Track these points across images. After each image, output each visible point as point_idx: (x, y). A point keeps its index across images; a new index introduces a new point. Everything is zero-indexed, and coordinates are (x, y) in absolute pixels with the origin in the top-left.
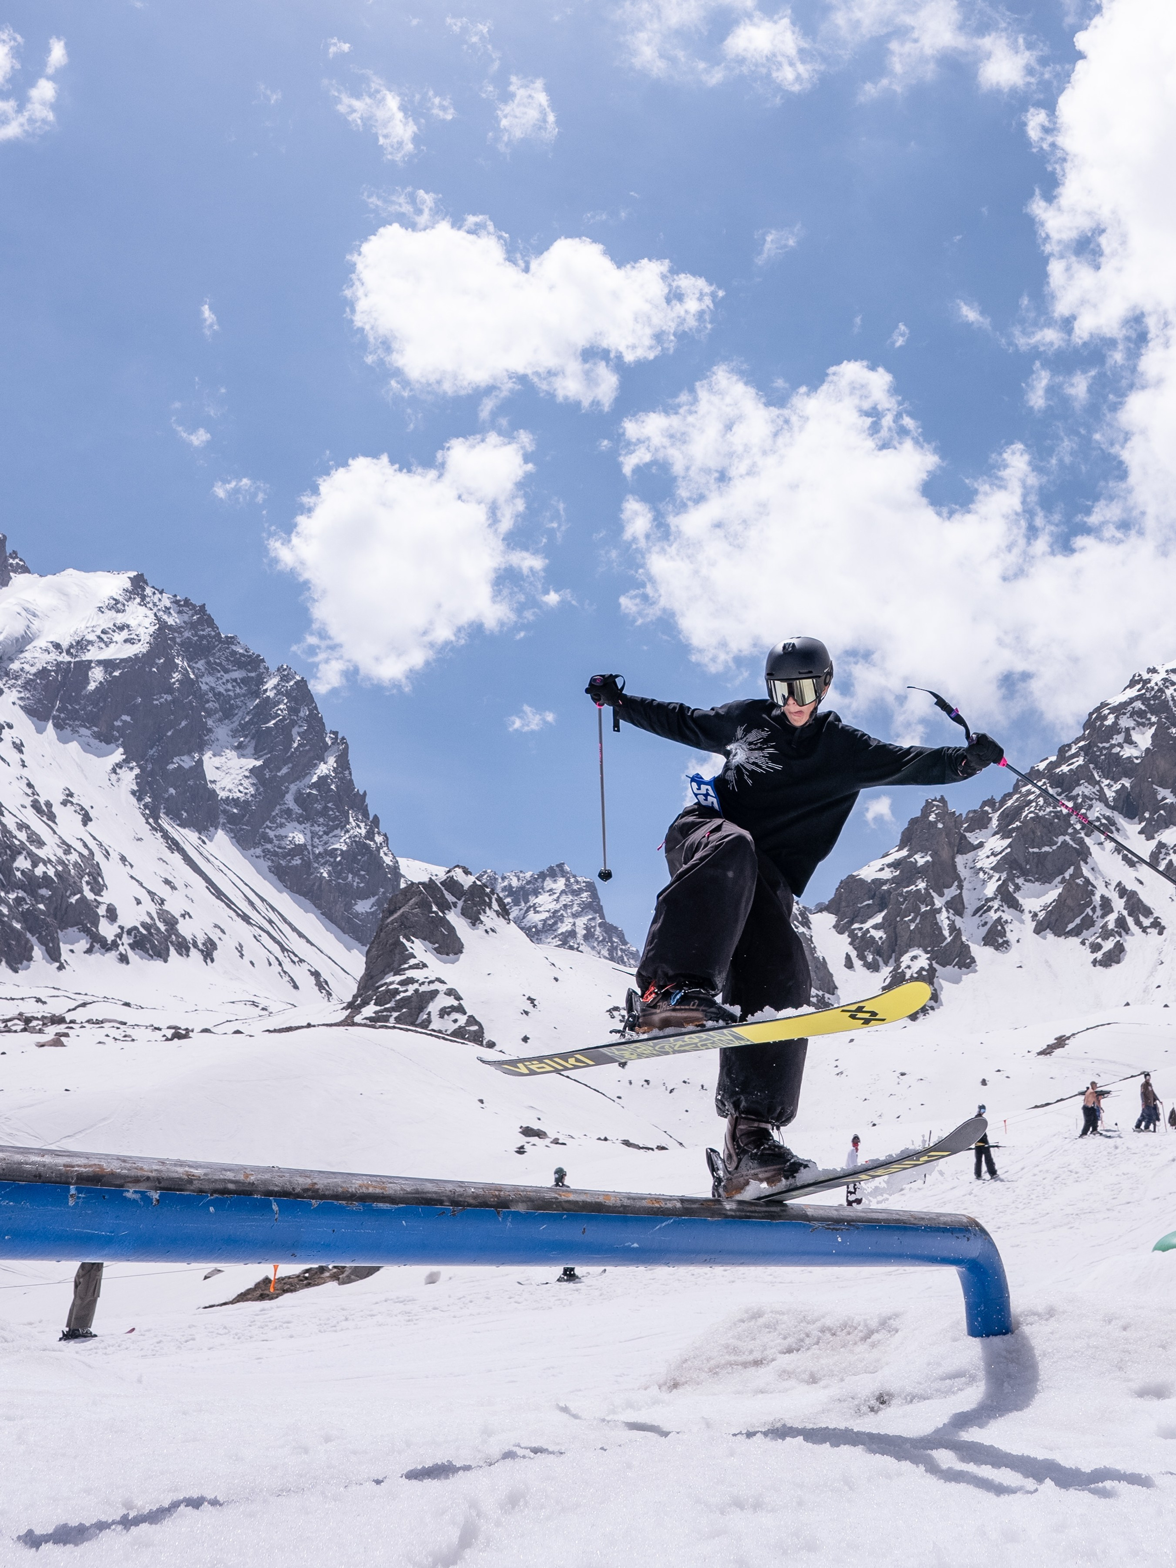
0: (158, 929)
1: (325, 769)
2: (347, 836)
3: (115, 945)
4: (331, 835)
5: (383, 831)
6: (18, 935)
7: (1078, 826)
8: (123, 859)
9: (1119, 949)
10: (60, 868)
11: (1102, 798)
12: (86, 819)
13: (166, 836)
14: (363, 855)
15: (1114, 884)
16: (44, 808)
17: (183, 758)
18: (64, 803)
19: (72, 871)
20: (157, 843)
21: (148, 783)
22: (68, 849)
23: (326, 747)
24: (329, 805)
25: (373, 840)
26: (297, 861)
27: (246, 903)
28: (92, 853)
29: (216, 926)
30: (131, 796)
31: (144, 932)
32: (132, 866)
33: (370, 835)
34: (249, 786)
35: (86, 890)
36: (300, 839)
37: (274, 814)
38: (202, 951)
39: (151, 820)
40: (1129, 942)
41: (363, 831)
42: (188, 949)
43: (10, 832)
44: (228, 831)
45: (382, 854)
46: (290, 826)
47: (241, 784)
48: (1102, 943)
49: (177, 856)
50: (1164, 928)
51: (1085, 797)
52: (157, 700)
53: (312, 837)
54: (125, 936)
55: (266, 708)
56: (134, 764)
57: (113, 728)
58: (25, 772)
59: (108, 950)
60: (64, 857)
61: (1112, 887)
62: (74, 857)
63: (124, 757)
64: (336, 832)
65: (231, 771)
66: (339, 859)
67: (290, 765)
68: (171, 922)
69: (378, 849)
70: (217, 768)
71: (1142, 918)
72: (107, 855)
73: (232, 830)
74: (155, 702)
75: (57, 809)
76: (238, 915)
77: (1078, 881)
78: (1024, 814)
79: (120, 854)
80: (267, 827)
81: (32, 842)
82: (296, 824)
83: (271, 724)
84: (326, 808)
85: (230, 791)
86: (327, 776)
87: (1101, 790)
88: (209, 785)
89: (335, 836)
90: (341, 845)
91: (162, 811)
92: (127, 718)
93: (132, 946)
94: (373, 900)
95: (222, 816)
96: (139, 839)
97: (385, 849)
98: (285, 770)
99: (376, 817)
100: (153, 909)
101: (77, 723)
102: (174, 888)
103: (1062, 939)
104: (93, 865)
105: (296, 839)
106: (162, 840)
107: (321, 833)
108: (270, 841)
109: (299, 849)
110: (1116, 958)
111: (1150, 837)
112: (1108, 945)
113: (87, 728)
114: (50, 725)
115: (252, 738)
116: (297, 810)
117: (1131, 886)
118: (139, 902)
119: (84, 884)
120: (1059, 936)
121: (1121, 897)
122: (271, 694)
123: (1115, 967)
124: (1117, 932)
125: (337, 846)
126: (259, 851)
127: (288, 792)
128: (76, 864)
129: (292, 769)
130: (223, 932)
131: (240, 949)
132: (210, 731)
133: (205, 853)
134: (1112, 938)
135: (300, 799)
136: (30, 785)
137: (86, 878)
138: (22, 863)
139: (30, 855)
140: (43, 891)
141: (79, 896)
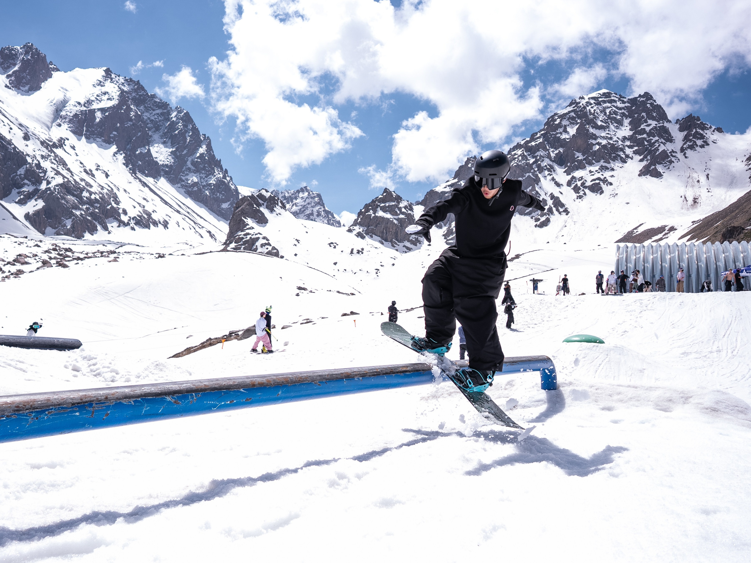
0: (144, 217)
1: (202, 150)
2: (215, 178)
3: (128, 224)
4: (208, 178)
5: (229, 175)
6: (90, 222)
7: (536, 169)
8: (125, 191)
9: (548, 221)
10: (101, 195)
11: (549, 157)
12: (107, 176)
13: (140, 181)
14: (223, 185)
15: (549, 194)
16: (89, 172)
17: (142, 148)
18: (97, 170)
19: (106, 197)
20: (137, 184)
21: (129, 160)
22: (102, 188)
23: (201, 141)
24: (206, 165)
25: (226, 179)
26: (195, 189)
27: (178, 206)
28: (112, 189)
29: (167, 215)
30: (123, 165)
31: (139, 218)
32: (129, 193)
33: (224, 177)
34: (171, 159)
35: (113, 203)
36: (195, 180)
37: (183, 170)
38: (163, 225)
39: (133, 175)
40: (552, 218)
41: (221, 176)
42: (157, 224)
43: (78, 182)
44: (165, 178)
45: (230, 185)
46: (191, 174)
47: (168, 158)
48: (540, 218)
49: (146, 189)
50: (569, 212)
51: (541, 156)
52: (126, 124)
53: (201, 179)
54: (131, 220)
55: (173, 125)
56: (122, 152)
57: (110, 137)
58: (78, 158)
59: (126, 226)
60: (101, 191)
61: (548, 195)
62: (105, 191)
63: (117, 149)
64: (210, 176)
65: (163, 153)
66: (212, 187)
67: (187, 149)
68: (149, 215)
69: (229, 183)
70: (157, 152)
71: (560, 208)
72: (118, 189)
73: (167, 177)
74: (126, 125)
75: (94, 172)
76: (175, 211)
77: (533, 192)
78: (512, 164)
79: (123, 189)
80: (181, 175)
81: (87, 186)
82: (193, 174)
83: (177, 132)
84: (204, 166)
85: (164, 161)
86: (203, 154)
87: (549, 153)
88: (155, 159)
89: (210, 178)
90: (212, 181)
91: (137, 171)
92: (114, 133)
93: (136, 224)
94: (229, 203)
95: (162, 172)
96: (130, 183)
97: (231, 182)
98: (185, 152)
99: (226, 169)
100: (141, 210)
101: (95, 136)
102: (147, 201)
103: (522, 217)
104: (113, 194)
105: (194, 180)
106: (139, 182)
107: (204, 177)
108: (183, 181)
109: (195, 184)
110: (545, 224)
111: (568, 174)
112: (543, 219)
113: (100, 138)
114: (83, 137)
115: (169, 139)
116: (193, 168)
117: (556, 194)
118: (135, 207)
119: (112, 201)
120: (522, 215)
121: (551, 199)
122: (174, 119)
123: (545, 228)
124: (548, 214)
125: (211, 182)
126: (179, 185)
127: (188, 161)
128: (107, 194)
129: (188, 151)
130: (170, 217)
131: (178, 223)
132: (151, 136)
133: (158, 187)
134: (545, 216)
135: (193, 163)
136: (81, 163)
137: (112, 199)
138: (85, 194)
139: (88, 191)
140: (96, 205)
141: (110, 206)
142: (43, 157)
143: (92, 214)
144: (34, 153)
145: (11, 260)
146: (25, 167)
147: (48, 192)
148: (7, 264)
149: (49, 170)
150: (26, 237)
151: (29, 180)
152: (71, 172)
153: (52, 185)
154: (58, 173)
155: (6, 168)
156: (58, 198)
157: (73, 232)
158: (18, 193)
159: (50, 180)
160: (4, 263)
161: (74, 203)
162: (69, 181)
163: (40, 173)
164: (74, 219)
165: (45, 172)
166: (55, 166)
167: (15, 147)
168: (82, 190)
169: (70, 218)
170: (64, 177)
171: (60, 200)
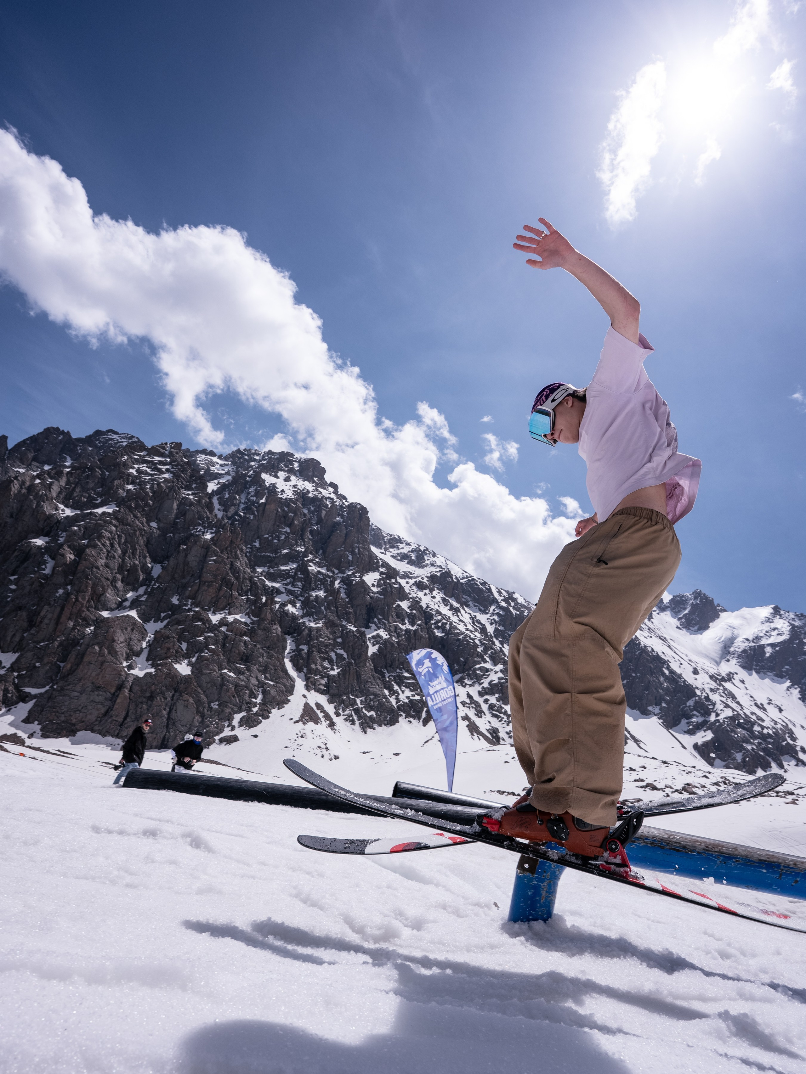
6: (762, 757)
8: (802, 727)
10: (774, 730)
12: (780, 711)
16: (760, 706)
18: (769, 704)
19: (780, 732)
21: (805, 694)
22: (776, 723)
28: (787, 724)
30: (798, 699)
35: (789, 740)
43: (748, 716)
56: (796, 686)
60: (775, 726)
62: (779, 726)
63: (791, 683)
72: (794, 725)
75: (766, 706)
79: (799, 725)
81: (759, 720)
92: (788, 667)
101: (765, 670)
104: (789, 729)
113: (771, 672)
114: (753, 671)
119: (787, 738)
128: (781, 729)
136: (751, 697)
137: (787, 735)
138: (757, 728)
139: (760, 725)
140: (769, 740)
141: (785, 742)
142: (712, 690)
143: (765, 750)
144: (703, 686)
145: (679, 787)
146: (694, 699)
147: (717, 724)
148: (675, 792)
149: (718, 702)
150: (694, 767)
151: (698, 712)
152: (741, 705)
153: (721, 718)
154: (727, 706)
155: (676, 699)
156: (727, 730)
157: (744, 767)
158: (688, 723)
159: (719, 712)
160: (672, 790)
161: (745, 737)
162: (738, 714)
163: (709, 705)
164: (744, 753)
165: (714, 704)
166: (724, 699)
167: (685, 681)
168: (753, 723)
169: (741, 751)
170: (733, 710)
171: (730, 733)
